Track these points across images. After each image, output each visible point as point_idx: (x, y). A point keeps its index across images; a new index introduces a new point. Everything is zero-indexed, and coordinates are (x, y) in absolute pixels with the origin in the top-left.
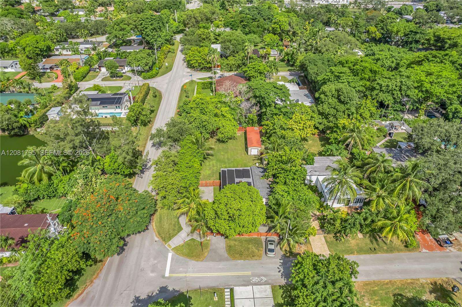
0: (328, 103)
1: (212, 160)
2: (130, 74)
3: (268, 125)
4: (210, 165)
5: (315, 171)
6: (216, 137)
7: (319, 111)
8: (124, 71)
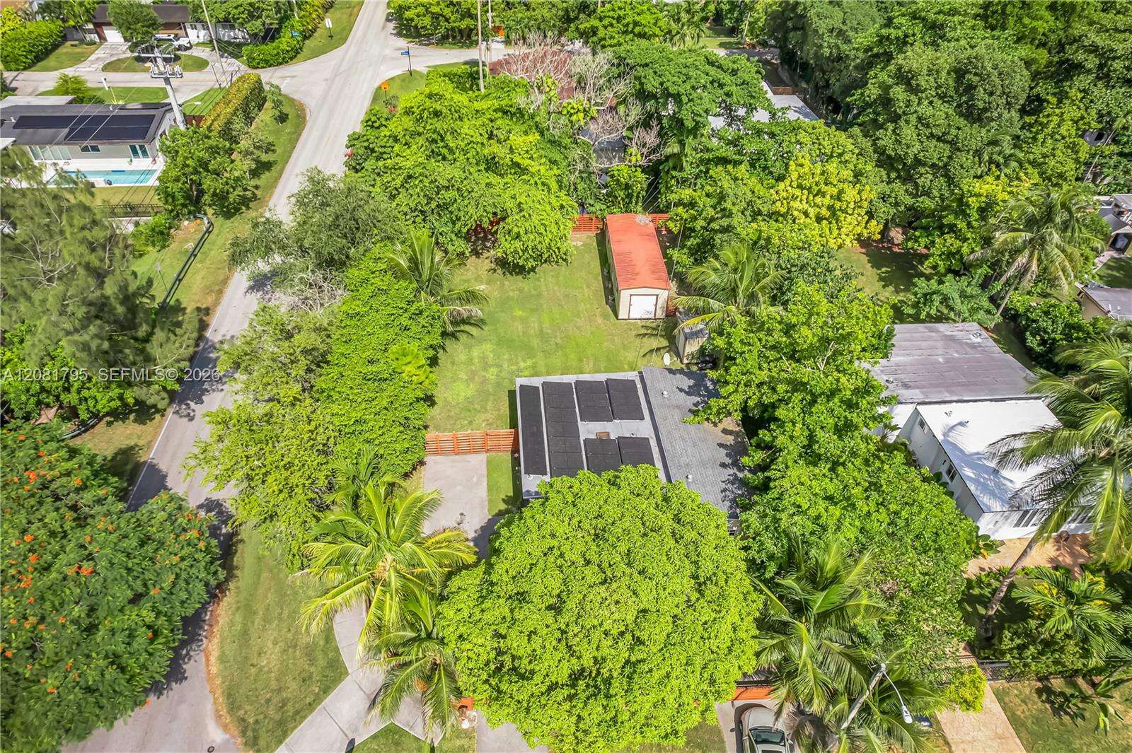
0: (920, 119)
1: (481, 341)
2: (202, 53)
3: (692, 205)
4: (470, 361)
5: (906, 386)
6: (492, 252)
7: (881, 152)
8: (184, 42)
